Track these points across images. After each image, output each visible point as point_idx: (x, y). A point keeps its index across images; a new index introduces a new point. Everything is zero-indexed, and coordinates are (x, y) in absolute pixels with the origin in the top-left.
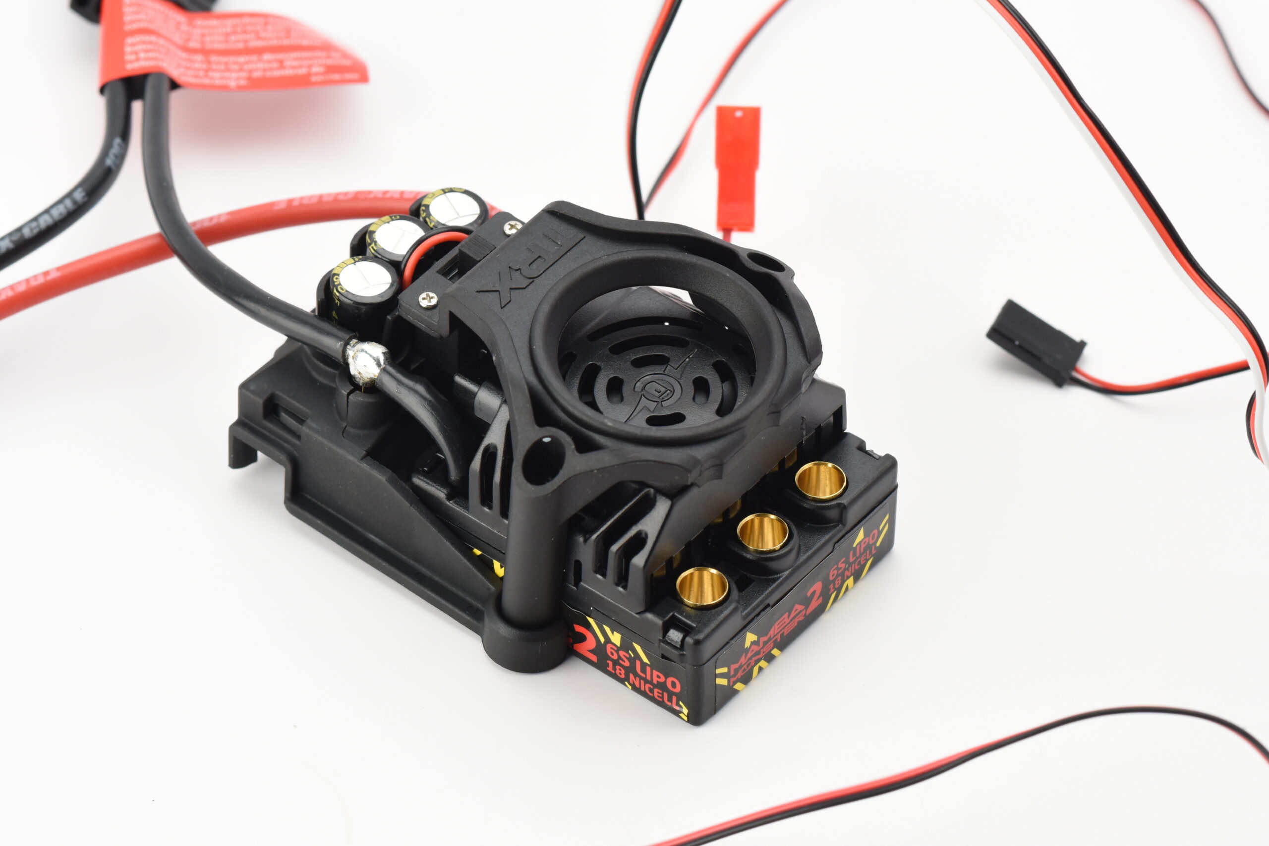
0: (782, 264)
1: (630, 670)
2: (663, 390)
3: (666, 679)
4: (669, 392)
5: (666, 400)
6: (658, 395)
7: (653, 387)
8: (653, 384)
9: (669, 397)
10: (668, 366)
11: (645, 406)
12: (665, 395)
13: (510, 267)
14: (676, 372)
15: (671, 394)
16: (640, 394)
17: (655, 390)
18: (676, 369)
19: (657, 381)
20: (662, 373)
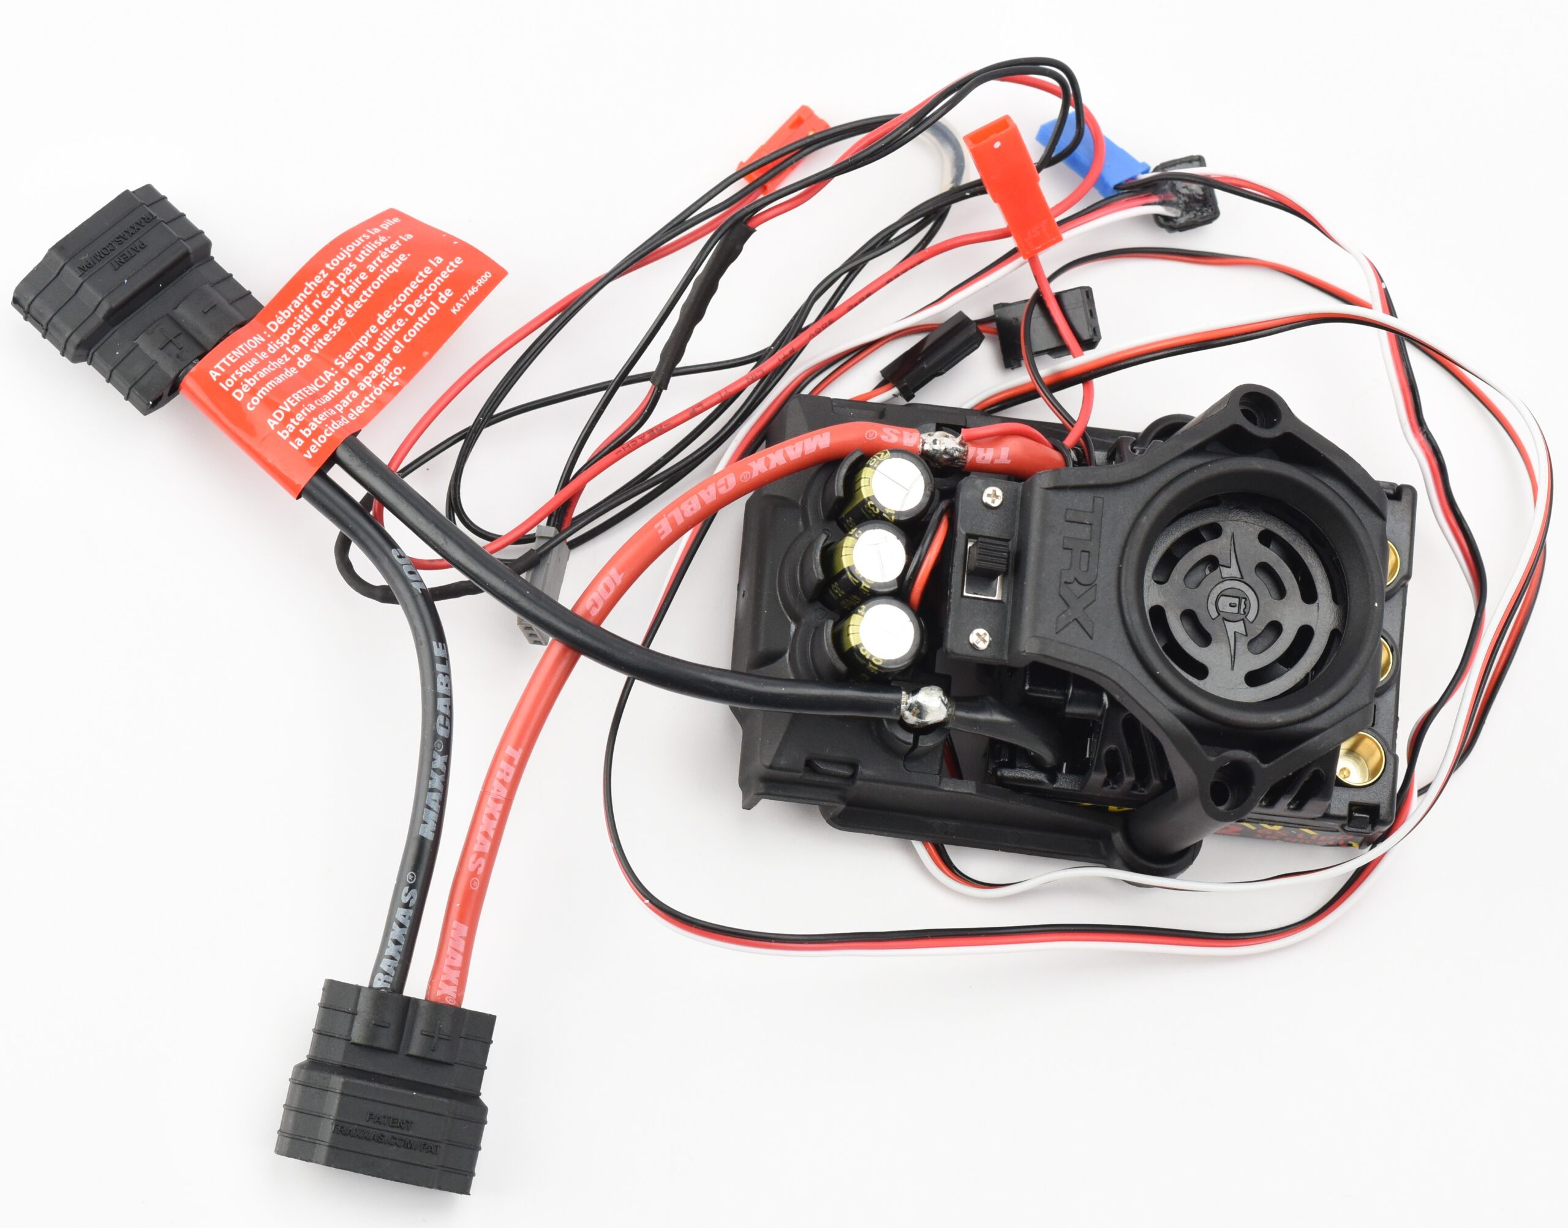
4: (1243, 600)
5: (1249, 612)
6: (1235, 610)
7: (1224, 602)
8: (1222, 598)
9: (1248, 607)
10: (1221, 568)
11: (1235, 632)
12: (1243, 606)
13: (1066, 583)
14: (1234, 571)
15: (1247, 602)
16: (1220, 619)
17: (1228, 605)
18: (1230, 567)
19: (1223, 593)
20: (1221, 580)
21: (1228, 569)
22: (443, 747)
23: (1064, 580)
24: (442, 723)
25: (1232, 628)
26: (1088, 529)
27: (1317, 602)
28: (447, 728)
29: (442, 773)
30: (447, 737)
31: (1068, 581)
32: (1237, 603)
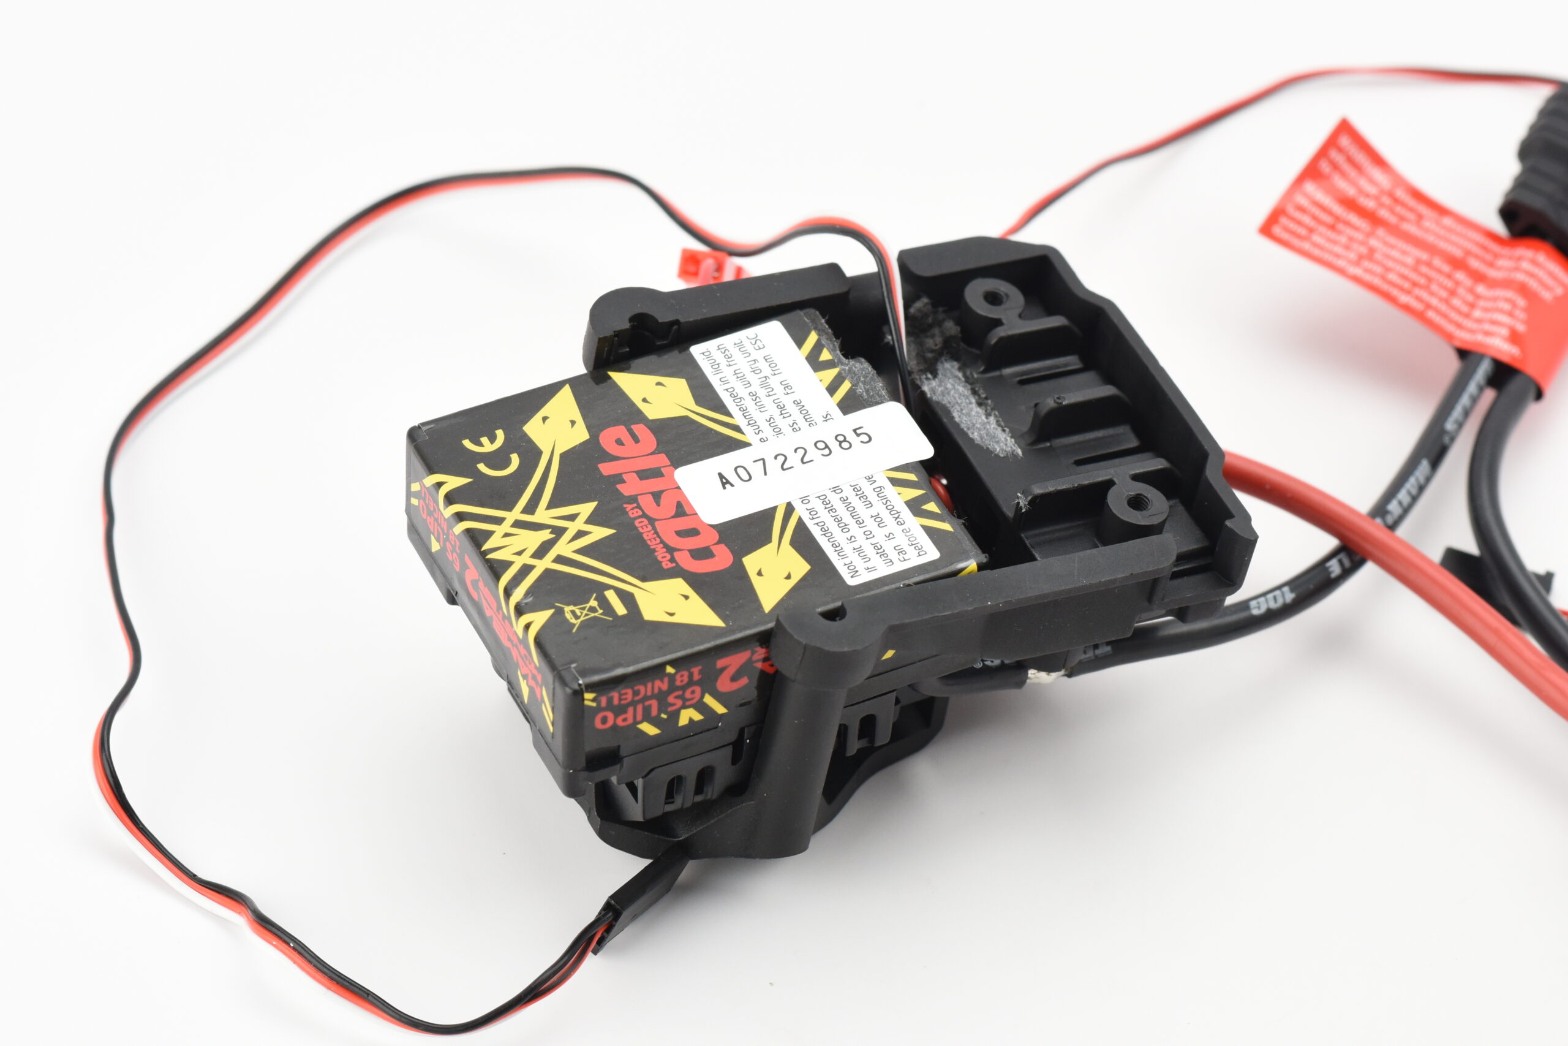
1: (662, 699)
3: (615, 723)
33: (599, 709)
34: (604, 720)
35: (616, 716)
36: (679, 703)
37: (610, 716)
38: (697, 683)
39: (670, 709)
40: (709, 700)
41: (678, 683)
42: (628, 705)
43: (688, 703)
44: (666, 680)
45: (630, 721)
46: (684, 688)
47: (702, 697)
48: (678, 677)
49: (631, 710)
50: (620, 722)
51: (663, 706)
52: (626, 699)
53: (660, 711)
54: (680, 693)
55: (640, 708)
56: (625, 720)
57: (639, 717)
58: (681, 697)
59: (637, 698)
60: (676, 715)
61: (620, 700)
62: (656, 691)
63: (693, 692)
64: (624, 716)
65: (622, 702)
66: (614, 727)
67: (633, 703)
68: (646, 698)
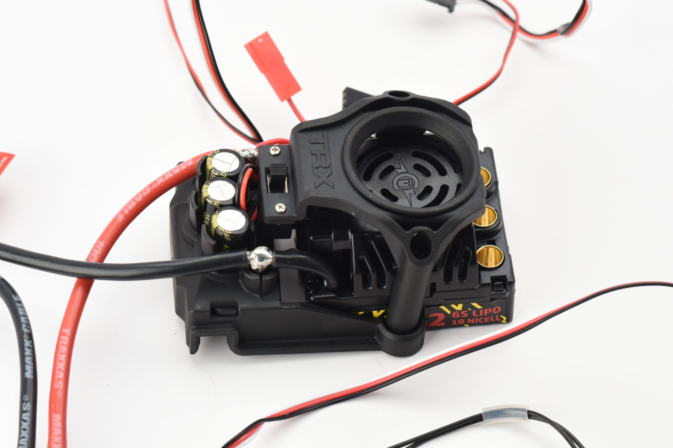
0: (407, 93)
1: (470, 316)
2: (407, 181)
3: (492, 310)
4: (410, 180)
5: (414, 185)
6: (408, 185)
7: (401, 183)
8: (400, 181)
9: (413, 182)
10: (396, 169)
11: (409, 194)
12: (411, 183)
13: (316, 168)
14: (403, 170)
15: (413, 181)
16: (401, 190)
17: (404, 183)
18: (401, 169)
19: (400, 179)
20: (397, 174)
21: (400, 170)
22: (28, 337)
23: (315, 166)
24: (26, 327)
25: (407, 192)
26: (322, 146)
27: (447, 174)
28: (29, 329)
29: (31, 348)
30: (30, 333)
31: (317, 167)
32: (408, 182)
33: (499, 314)
34: (497, 310)
35: (492, 312)
36: (462, 313)
37: (494, 312)
38: (454, 319)
39: (467, 311)
40: (449, 312)
41: (463, 320)
42: (486, 316)
43: (459, 312)
44: (469, 322)
45: (486, 310)
46: (460, 318)
47: (451, 313)
48: (463, 322)
49: (485, 314)
50: (490, 310)
51: (470, 313)
52: (487, 319)
53: (472, 311)
54: (462, 317)
55: (481, 314)
56: (488, 311)
57: (481, 311)
58: (461, 315)
59: (483, 318)
60: (463, 309)
61: (490, 318)
62: (473, 319)
63: (456, 316)
64: (488, 312)
65: (489, 317)
66: (492, 308)
67: (484, 316)
68: (479, 317)
